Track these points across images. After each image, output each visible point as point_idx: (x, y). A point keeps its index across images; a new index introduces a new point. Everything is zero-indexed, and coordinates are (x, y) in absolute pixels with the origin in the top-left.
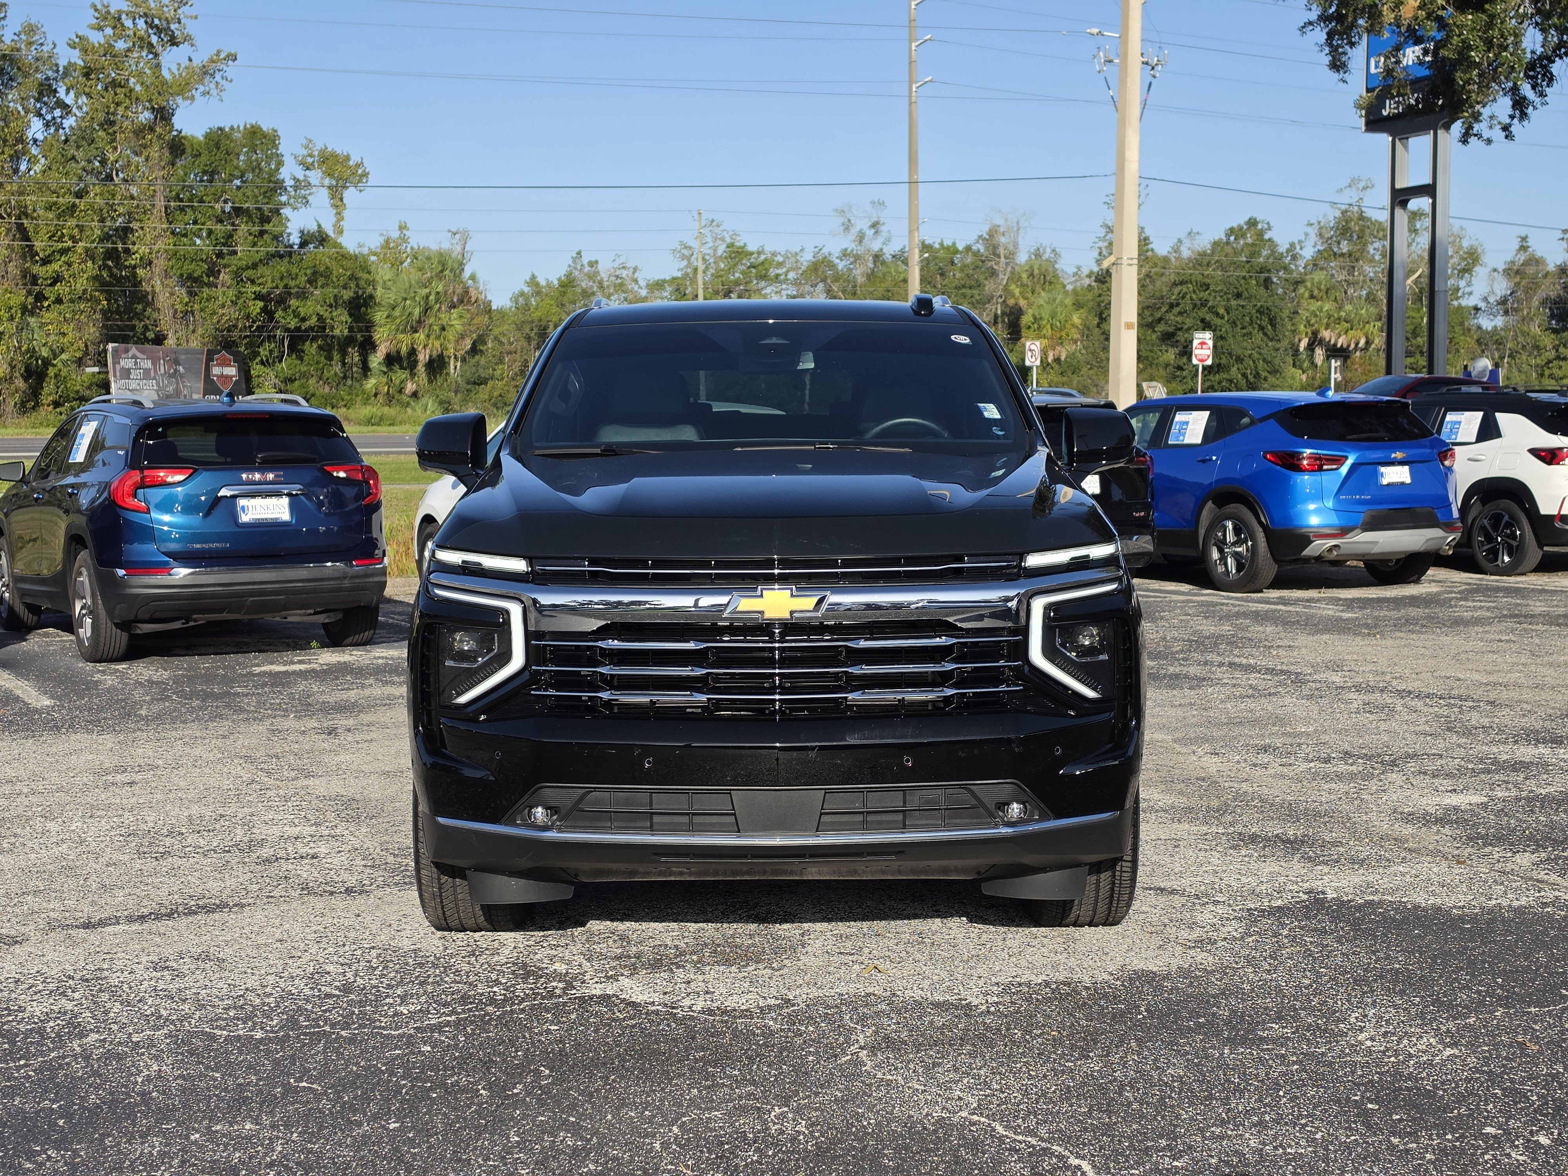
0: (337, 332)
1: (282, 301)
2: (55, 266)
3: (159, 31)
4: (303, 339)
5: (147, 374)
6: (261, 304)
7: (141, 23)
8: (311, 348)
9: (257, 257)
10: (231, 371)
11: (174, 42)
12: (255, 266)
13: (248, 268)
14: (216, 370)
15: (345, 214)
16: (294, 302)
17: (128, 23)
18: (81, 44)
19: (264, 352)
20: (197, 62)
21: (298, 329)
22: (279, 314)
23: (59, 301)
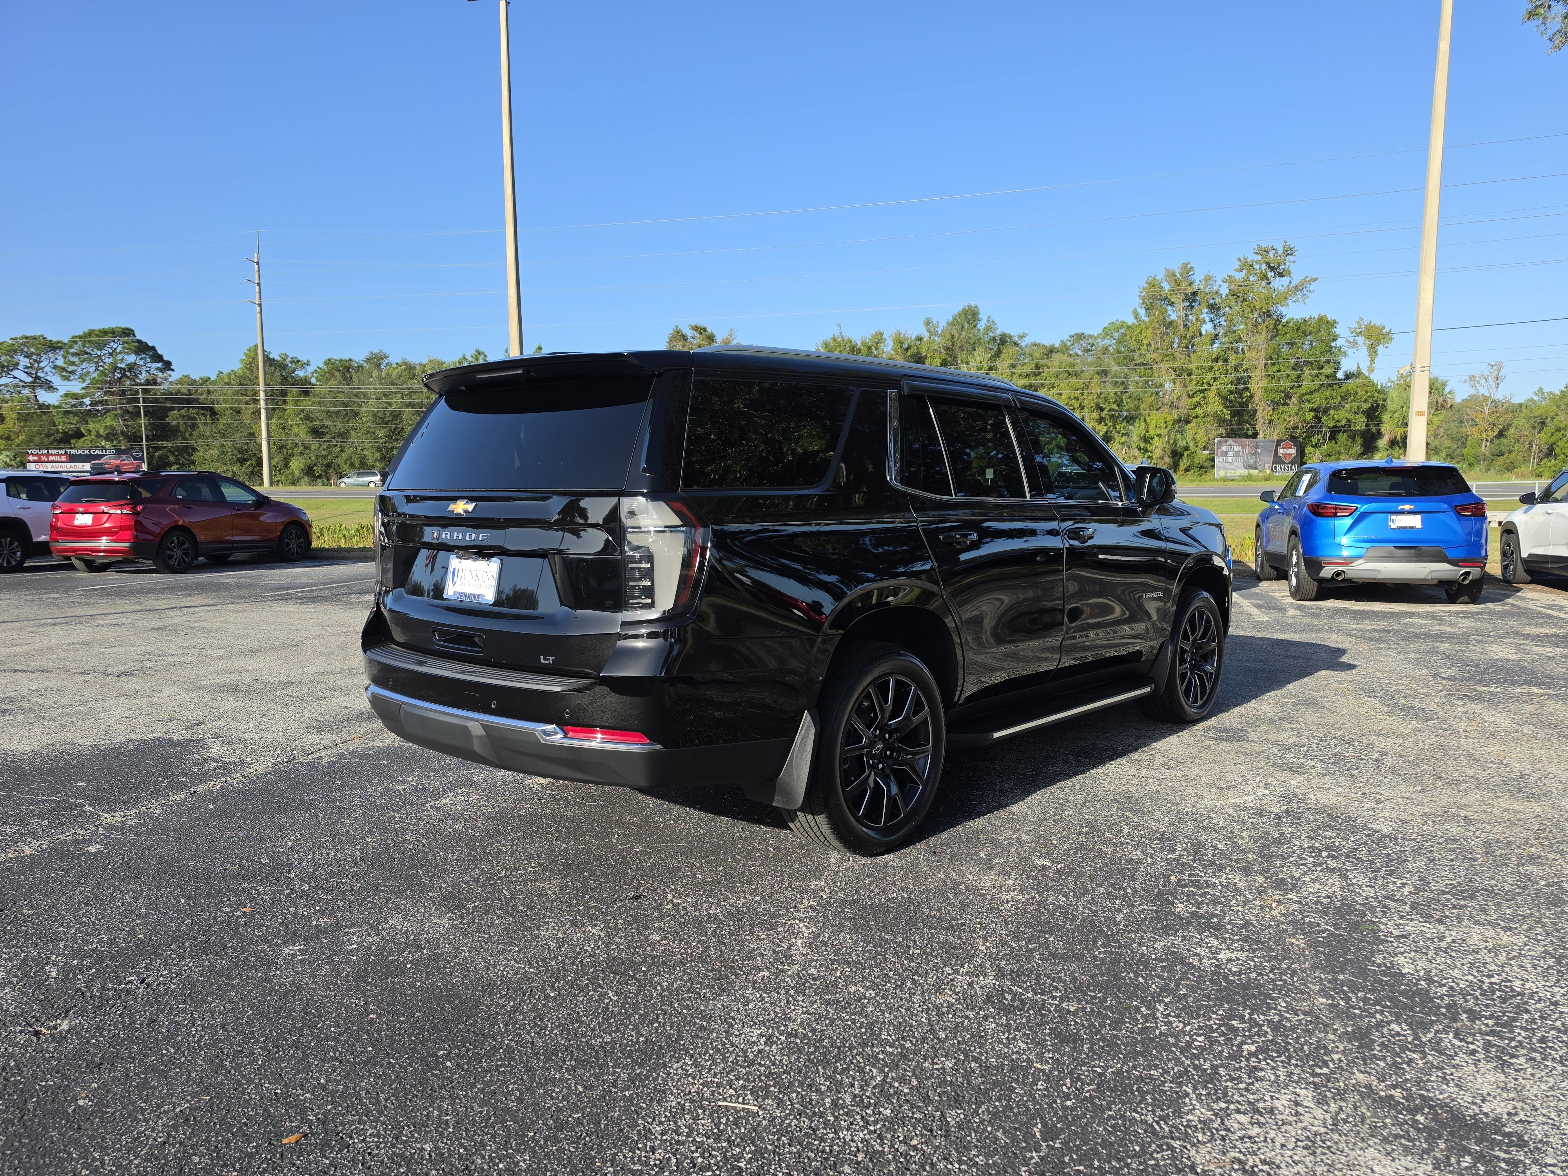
0: (1358, 427)
1: (1326, 411)
2: (1196, 399)
3: (1272, 269)
4: (1339, 432)
5: (1237, 454)
6: (1313, 414)
7: (1264, 267)
8: (1342, 437)
9: (1313, 388)
10: (1292, 451)
11: (1281, 275)
12: (1311, 393)
13: (1307, 394)
14: (1281, 451)
15: (1376, 360)
16: (1332, 412)
17: (1257, 267)
18: (1230, 280)
19: (1314, 440)
20: (1293, 284)
21: (1335, 427)
22: (1324, 418)
23: (1197, 417)
